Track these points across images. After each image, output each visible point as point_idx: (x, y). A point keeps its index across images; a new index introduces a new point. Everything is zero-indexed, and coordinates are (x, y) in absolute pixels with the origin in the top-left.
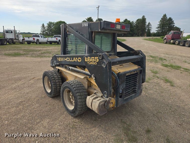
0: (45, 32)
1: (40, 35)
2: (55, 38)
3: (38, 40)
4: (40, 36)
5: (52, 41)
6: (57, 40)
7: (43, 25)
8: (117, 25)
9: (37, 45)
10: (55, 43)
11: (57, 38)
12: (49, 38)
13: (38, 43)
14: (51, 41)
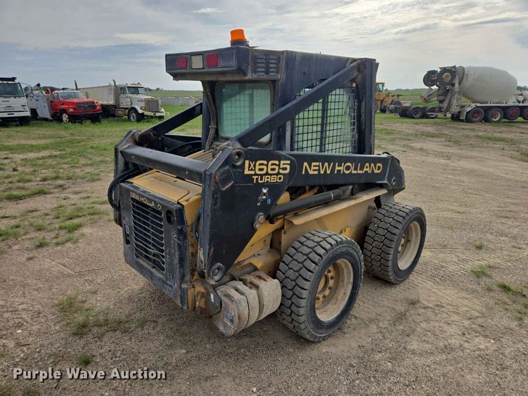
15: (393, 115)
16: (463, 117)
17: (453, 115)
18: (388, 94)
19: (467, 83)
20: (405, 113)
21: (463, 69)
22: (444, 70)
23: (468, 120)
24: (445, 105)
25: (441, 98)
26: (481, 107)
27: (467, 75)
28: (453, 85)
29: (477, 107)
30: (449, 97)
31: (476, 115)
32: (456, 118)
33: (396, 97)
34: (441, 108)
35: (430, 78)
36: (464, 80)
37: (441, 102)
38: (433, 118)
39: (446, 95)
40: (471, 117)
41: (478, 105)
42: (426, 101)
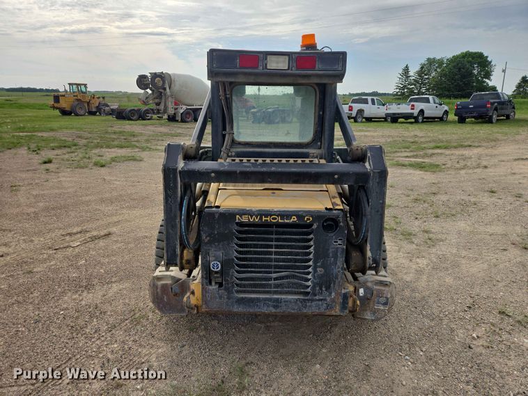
0: (408, 88)
1: (369, 98)
2: (409, 105)
3: (361, 111)
4: (370, 101)
5: (398, 114)
6: (412, 111)
7: (406, 70)
8: (269, 57)
9: (356, 124)
10: (406, 119)
11: (413, 106)
12: (391, 106)
13: (359, 120)
14: (394, 114)
15: (110, 117)
16: (179, 118)
17: (169, 116)
18: (93, 96)
19: (176, 87)
20: (121, 115)
21: (169, 75)
22: (155, 75)
23: (183, 121)
24: (162, 107)
25: (157, 101)
26: (190, 109)
27: (174, 81)
28: (165, 89)
29: (187, 109)
30: (163, 100)
31: (188, 116)
32: (172, 119)
33: (101, 99)
34: (158, 110)
35: (142, 81)
36: (173, 86)
37: (158, 104)
38: (149, 119)
39: (161, 98)
40: (184, 117)
41: (188, 107)
42: (145, 103)
